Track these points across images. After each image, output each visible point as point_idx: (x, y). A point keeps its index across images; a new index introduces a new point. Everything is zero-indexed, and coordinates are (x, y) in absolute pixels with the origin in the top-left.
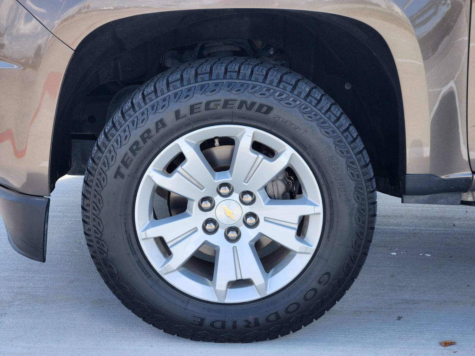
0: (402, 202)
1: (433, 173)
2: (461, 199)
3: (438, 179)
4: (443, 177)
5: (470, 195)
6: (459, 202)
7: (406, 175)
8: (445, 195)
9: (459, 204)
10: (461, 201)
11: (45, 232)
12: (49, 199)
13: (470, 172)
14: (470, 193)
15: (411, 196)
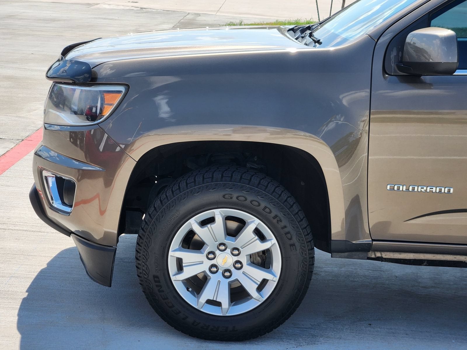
0: (331, 257)
1: (347, 240)
2: (367, 256)
3: (351, 243)
4: (354, 242)
5: (373, 254)
6: (366, 258)
7: (331, 241)
8: (358, 253)
9: (366, 259)
10: (368, 257)
11: (113, 268)
12: (116, 248)
13: (371, 240)
14: (373, 253)
15: (337, 253)
